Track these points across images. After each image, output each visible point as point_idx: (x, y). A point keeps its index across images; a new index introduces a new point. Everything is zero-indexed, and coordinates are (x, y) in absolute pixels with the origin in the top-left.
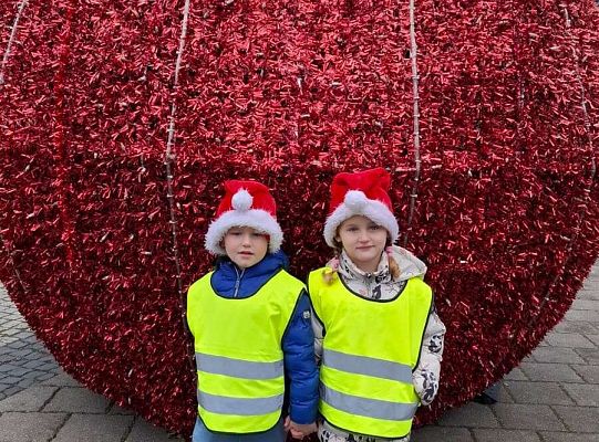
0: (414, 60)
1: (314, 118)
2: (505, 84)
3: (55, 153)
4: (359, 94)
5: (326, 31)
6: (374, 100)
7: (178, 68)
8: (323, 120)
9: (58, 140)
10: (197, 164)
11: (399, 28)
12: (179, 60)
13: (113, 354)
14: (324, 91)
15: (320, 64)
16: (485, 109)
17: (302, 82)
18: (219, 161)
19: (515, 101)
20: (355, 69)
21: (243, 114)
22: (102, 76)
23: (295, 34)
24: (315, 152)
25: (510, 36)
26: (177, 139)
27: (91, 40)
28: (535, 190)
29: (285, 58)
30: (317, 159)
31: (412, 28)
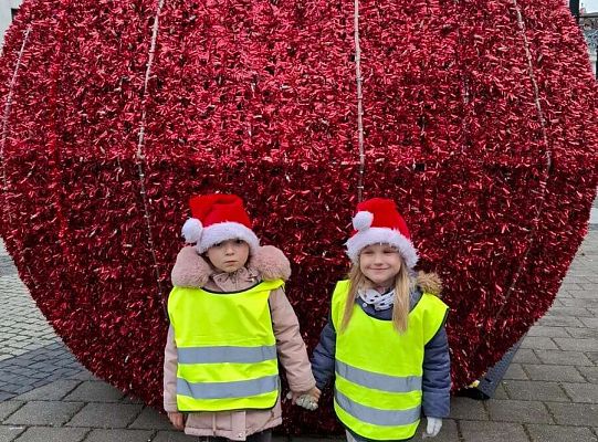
0: (358, 63)
1: (266, 119)
2: (448, 83)
3: (50, 158)
4: (307, 96)
5: (278, 41)
6: (321, 101)
7: (147, 78)
8: (275, 120)
9: (52, 148)
10: (164, 162)
11: (345, 35)
12: (148, 71)
13: (110, 341)
14: (275, 94)
15: (271, 70)
16: (428, 107)
17: (256, 87)
18: (182, 159)
19: (459, 98)
20: (304, 73)
21: (204, 117)
22: (86, 89)
23: (250, 44)
24: (267, 149)
25: (453, 39)
26: (148, 141)
27: (78, 59)
28: (485, 182)
29: (241, 66)
30: (269, 155)
31: (357, 35)
